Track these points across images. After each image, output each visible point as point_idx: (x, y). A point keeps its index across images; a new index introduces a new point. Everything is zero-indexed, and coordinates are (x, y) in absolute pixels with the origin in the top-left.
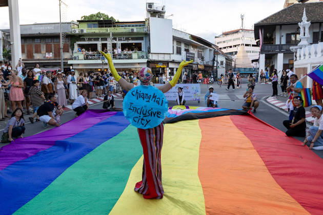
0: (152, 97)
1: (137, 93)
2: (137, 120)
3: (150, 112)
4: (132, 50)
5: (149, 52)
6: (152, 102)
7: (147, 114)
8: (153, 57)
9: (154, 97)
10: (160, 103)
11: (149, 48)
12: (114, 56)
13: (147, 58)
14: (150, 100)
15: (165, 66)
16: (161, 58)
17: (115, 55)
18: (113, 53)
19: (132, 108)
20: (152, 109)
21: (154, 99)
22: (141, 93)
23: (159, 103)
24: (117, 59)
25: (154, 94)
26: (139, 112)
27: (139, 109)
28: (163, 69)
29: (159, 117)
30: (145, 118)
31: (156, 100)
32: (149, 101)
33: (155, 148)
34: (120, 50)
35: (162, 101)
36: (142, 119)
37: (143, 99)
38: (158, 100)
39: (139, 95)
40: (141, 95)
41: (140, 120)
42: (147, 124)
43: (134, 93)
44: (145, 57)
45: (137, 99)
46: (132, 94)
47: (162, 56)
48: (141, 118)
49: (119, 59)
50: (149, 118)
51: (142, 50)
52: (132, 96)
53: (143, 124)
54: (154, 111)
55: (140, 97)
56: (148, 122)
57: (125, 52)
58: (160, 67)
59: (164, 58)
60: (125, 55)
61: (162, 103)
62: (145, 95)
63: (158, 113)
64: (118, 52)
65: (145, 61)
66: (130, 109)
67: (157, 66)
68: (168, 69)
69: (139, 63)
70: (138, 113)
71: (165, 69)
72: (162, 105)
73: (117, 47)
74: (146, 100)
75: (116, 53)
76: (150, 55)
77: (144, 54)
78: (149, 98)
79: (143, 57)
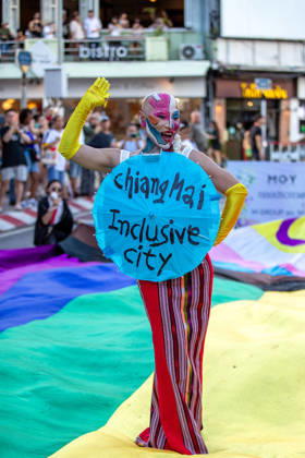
0: (170, 186)
1: (129, 178)
2: (133, 256)
3: (167, 232)
4: (146, 23)
5: (215, 33)
6: (170, 201)
7: (161, 239)
8: (231, 56)
9: (178, 184)
10: (196, 202)
11: (216, 17)
12: (71, 50)
13: (207, 56)
14: (166, 197)
15: (281, 93)
16: (264, 58)
17: (75, 45)
18: (67, 36)
19: (118, 225)
20: (172, 222)
21: (176, 192)
22: (140, 177)
23: (191, 204)
24: (81, 60)
25: (177, 176)
26: (137, 234)
27: (136, 225)
28: (275, 104)
29: (197, 243)
30: (155, 251)
31: (183, 193)
32: (161, 201)
33: (186, 327)
34: (94, 24)
35: (202, 194)
36: (149, 255)
37: (147, 197)
38: (189, 192)
39: (136, 185)
40: (140, 183)
41: (143, 257)
42: (162, 267)
43: (122, 181)
44: (199, 52)
45: (130, 196)
46: (116, 183)
47: (272, 49)
48: (145, 250)
49: (91, 59)
50: (166, 249)
51: (188, 23)
52: (116, 188)
53: (151, 268)
54: (179, 226)
55: (136, 191)
56: (165, 261)
57: (116, 31)
58: (263, 97)
59: (277, 58)
60: (115, 43)
61: (201, 201)
62: (151, 183)
63: (192, 232)
64: (85, 31)
65: (199, 68)
66: (112, 227)
67: (248, 93)
68: (294, 104)
69: (172, 80)
70: (135, 238)
71: (283, 105)
72: (199, 208)
73: (83, 12)
74: (153, 197)
75: (79, 35)
76: (220, 45)
77: (194, 41)
78: (163, 192)
79: (188, 54)
